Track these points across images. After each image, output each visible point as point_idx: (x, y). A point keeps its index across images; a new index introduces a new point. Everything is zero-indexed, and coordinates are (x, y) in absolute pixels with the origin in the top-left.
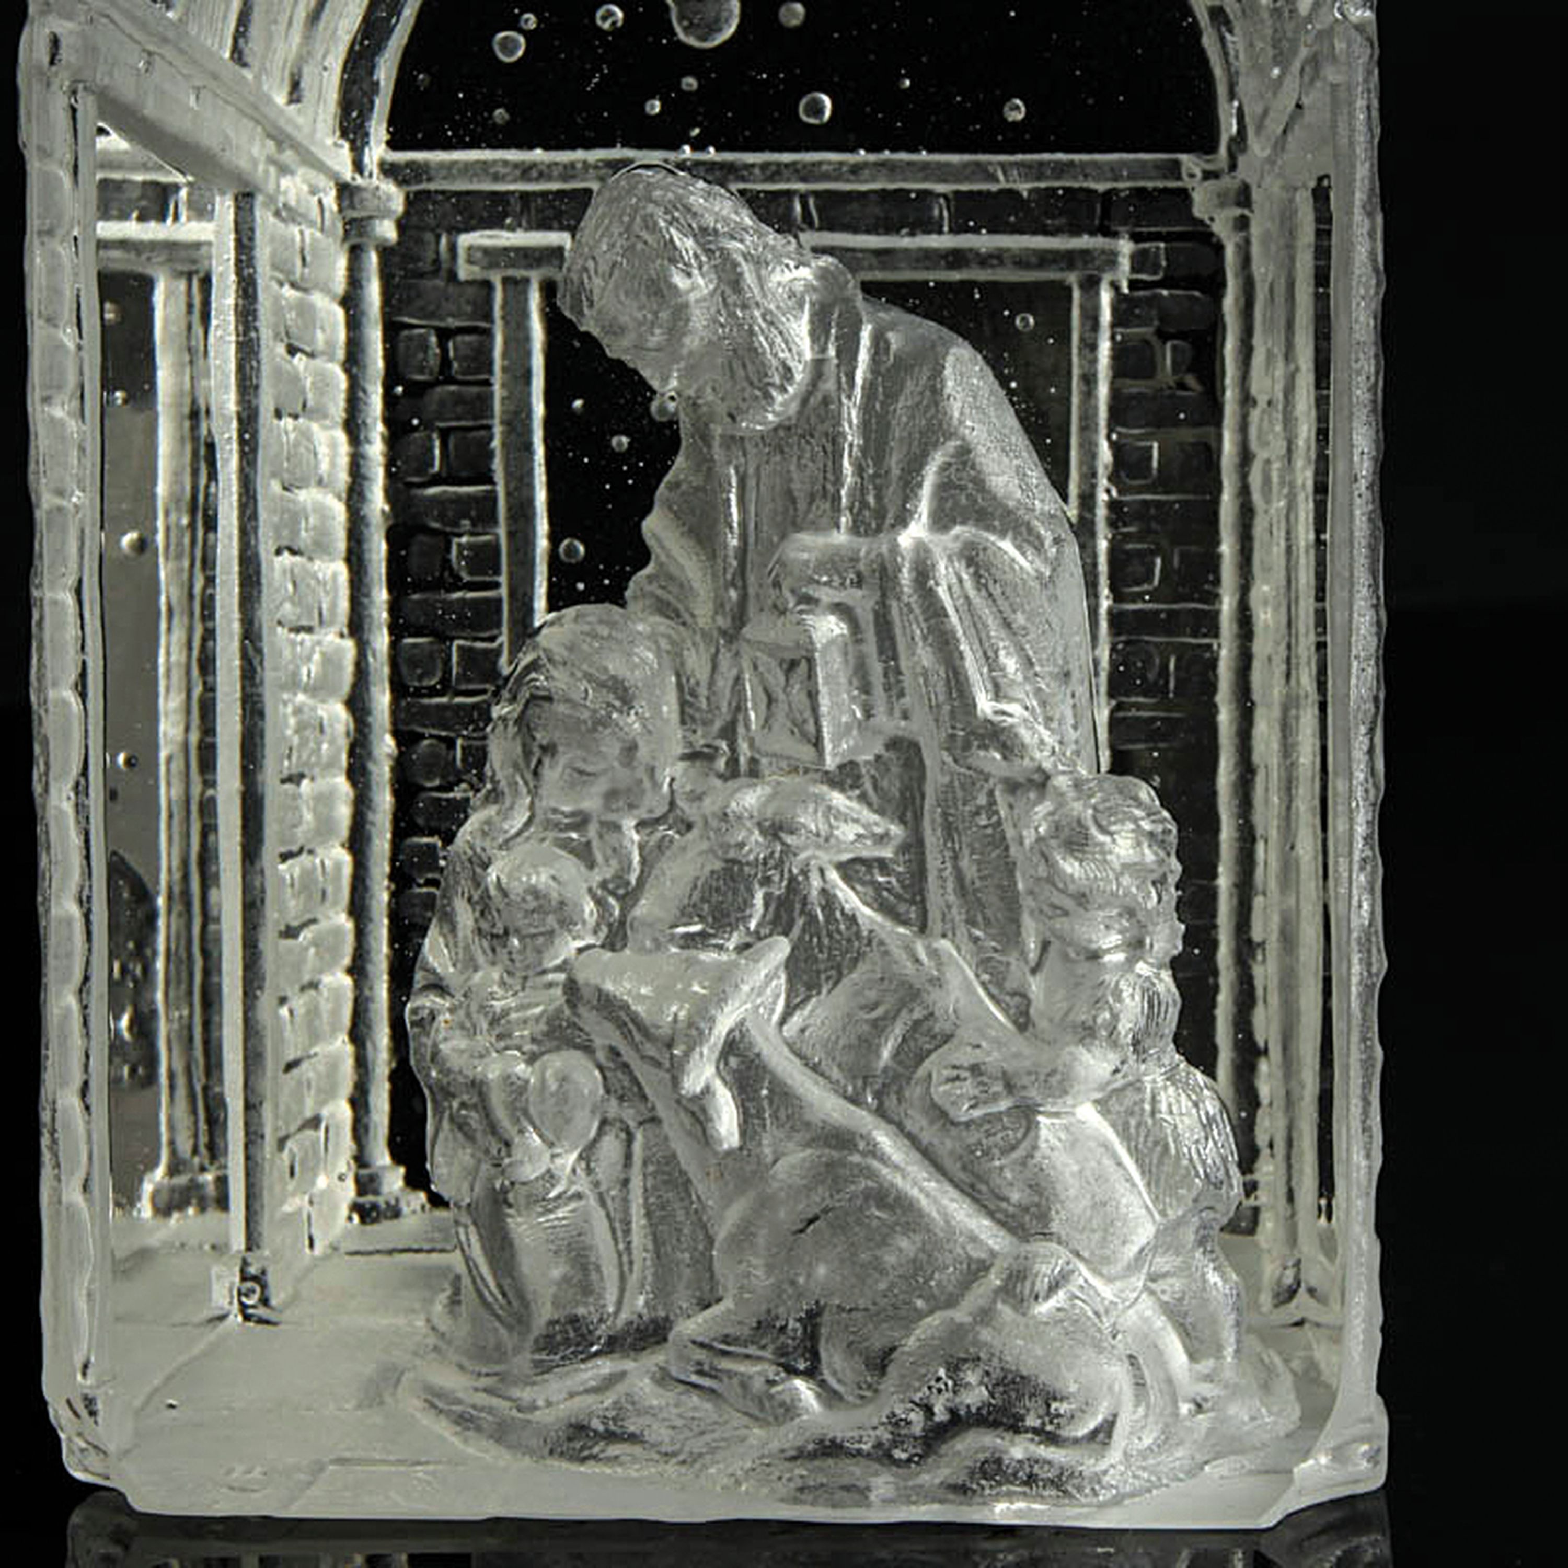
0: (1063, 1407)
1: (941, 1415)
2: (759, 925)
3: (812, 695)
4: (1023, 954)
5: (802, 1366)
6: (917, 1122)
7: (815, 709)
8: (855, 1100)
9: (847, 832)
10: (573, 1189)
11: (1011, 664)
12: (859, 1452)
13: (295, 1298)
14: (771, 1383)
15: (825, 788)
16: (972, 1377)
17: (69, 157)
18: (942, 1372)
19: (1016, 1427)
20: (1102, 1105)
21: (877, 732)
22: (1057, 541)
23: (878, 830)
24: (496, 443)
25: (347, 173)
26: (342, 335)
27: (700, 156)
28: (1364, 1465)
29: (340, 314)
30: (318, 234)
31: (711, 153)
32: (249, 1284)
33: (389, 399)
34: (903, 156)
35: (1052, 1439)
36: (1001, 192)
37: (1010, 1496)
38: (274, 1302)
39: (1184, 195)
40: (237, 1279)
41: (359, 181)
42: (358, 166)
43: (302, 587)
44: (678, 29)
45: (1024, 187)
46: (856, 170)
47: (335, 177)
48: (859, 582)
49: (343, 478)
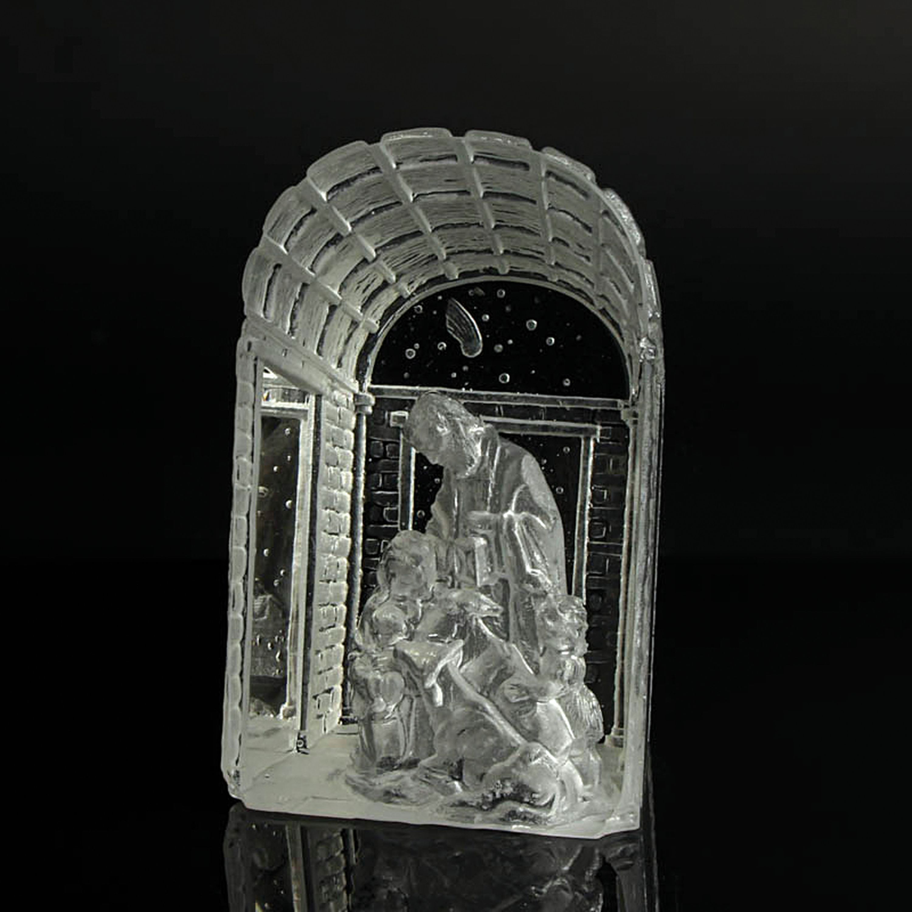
0: (537, 796)
1: (498, 795)
2: (456, 636)
3: (474, 563)
4: (538, 651)
5: (457, 777)
6: (499, 701)
7: (474, 568)
8: (481, 694)
9: (485, 608)
10: (393, 716)
11: (538, 557)
12: (472, 806)
13: (314, 747)
14: (447, 782)
15: (479, 593)
16: (508, 784)
17: (252, 380)
18: (499, 782)
19: (521, 801)
20: (559, 700)
21: (496, 576)
22: (555, 519)
23: (495, 607)
24: (399, 479)
25: (357, 391)
26: (352, 442)
27: (468, 392)
28: (632, 821)
29: (352, 435)
30: (345, 409)
31: (471, 391)
32: (300, 741)
33: (367, 462)
34: (531, 395)
35: (533, 806)
36: (561, 408)
37: (518, 823)
38: (308, 747)
39: (618, 412)
40: (296, 738)
41: (361, 394)
42: (361, 389)
43: (333, 520)
44: (463, 350)
45: (568, 407)
46: (516, 398)
47: (353, 392)
48: (490, 528)
49: (350, 486)
